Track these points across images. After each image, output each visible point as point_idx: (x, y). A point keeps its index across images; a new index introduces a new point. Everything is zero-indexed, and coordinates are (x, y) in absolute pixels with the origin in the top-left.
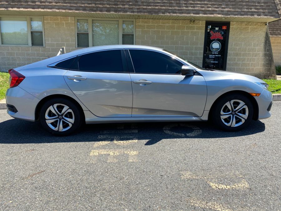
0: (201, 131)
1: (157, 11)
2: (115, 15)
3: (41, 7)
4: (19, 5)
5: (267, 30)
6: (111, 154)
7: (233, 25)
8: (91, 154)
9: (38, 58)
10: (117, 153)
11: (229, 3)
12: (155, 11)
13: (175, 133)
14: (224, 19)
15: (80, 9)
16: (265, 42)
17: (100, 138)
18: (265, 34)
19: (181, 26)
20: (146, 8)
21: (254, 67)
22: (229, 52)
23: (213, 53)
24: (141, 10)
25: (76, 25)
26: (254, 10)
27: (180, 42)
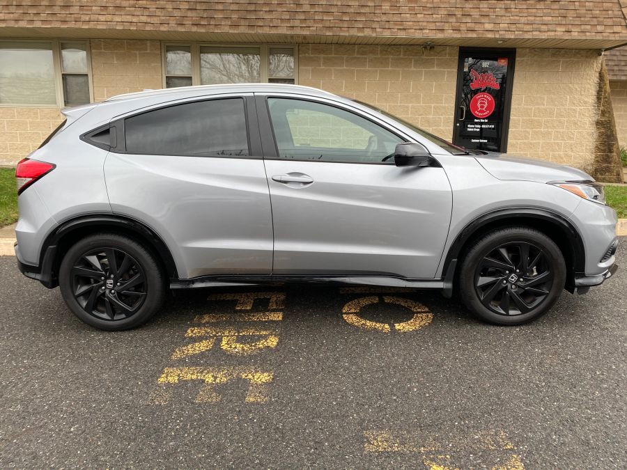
0: (430, 315)
1: (346, 26)
2: (251, 34)
4: (32, 15)
5: (601, 66)
6: (209, 379)
7: (523, 57)
8: (162, 380)
10: (222, 378)
12: (341, 25)
13: (368, 323)
14: (502, 42)
15: (171, 22)
16: (598, 93)
17: (190, 335)
18: (598, 75)
19: (402, 58)
20: (321, 18)
21: (572, 151)
22: (514, 117)
23: (476, 120)
24: (309, 23)
25: (163, 59)
26: (572, 22)
27: (399, 96)
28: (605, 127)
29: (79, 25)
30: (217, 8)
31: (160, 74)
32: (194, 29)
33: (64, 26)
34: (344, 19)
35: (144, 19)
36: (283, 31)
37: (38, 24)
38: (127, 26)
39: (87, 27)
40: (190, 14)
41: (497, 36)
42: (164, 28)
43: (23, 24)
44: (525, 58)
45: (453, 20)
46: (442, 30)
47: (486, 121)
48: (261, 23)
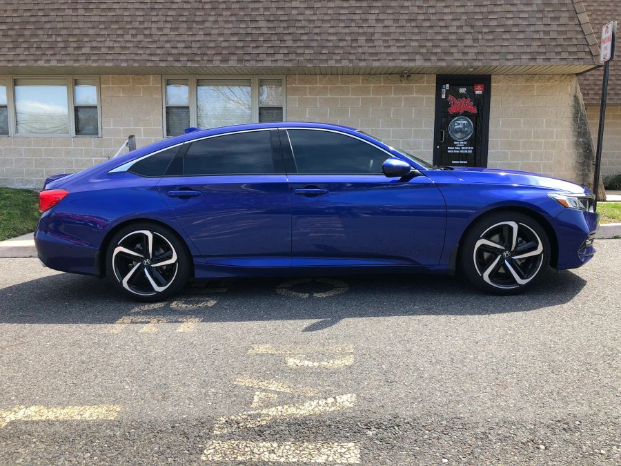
1: (325, 58)
2: (240, 68)
3: (93, 58)
4: (49, 56)
5: (576, 90)
7: (498, 82)
9: (88, 161)
11: (480, 37)
12: (321, 57)
13: (293, 293)
14: (472, 70)
15: (169, 59)
16: (574, 115)
18: (573, 98)
19: (382, 86)
20: (303, 52)
21: (551, 171)
22: (492, 139)
23: (455, 143)
24: (292, 57)
25: (164, 91)
26: (537, 50)
27: (381, 121)
28: (582, 148)
29: (89, 63)
30: (209, 45)
31: (161, 105)
32: (189, 64)
33: (76, 65)
34: (323, 52)
35: (145, 57)
36: (268, 64)
37: (54, 63)
38: (130, 63)
39: (96, 65)
40: (186, 51)
41: (466, 64)
42: (162, 64)
43: (41, 63)
44: (500, 84)
45: (424, 50)
46: (414, 60)
47: (465, 143)
48: (247, 58)
